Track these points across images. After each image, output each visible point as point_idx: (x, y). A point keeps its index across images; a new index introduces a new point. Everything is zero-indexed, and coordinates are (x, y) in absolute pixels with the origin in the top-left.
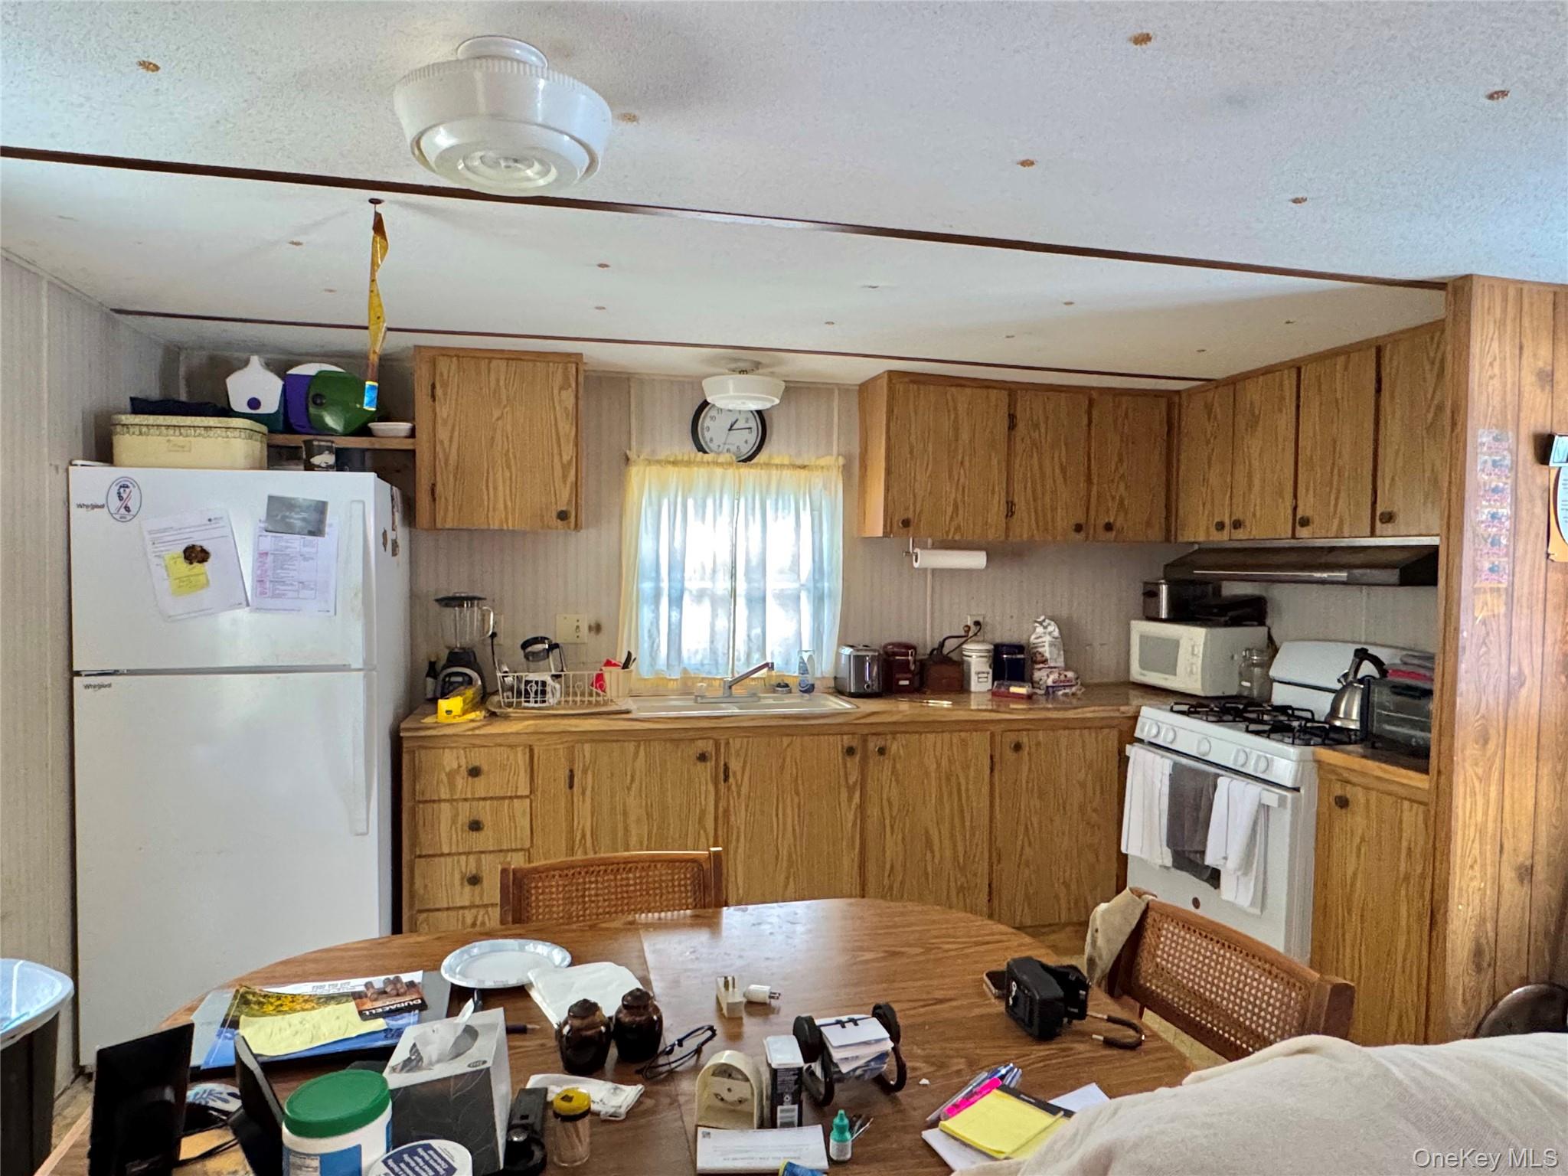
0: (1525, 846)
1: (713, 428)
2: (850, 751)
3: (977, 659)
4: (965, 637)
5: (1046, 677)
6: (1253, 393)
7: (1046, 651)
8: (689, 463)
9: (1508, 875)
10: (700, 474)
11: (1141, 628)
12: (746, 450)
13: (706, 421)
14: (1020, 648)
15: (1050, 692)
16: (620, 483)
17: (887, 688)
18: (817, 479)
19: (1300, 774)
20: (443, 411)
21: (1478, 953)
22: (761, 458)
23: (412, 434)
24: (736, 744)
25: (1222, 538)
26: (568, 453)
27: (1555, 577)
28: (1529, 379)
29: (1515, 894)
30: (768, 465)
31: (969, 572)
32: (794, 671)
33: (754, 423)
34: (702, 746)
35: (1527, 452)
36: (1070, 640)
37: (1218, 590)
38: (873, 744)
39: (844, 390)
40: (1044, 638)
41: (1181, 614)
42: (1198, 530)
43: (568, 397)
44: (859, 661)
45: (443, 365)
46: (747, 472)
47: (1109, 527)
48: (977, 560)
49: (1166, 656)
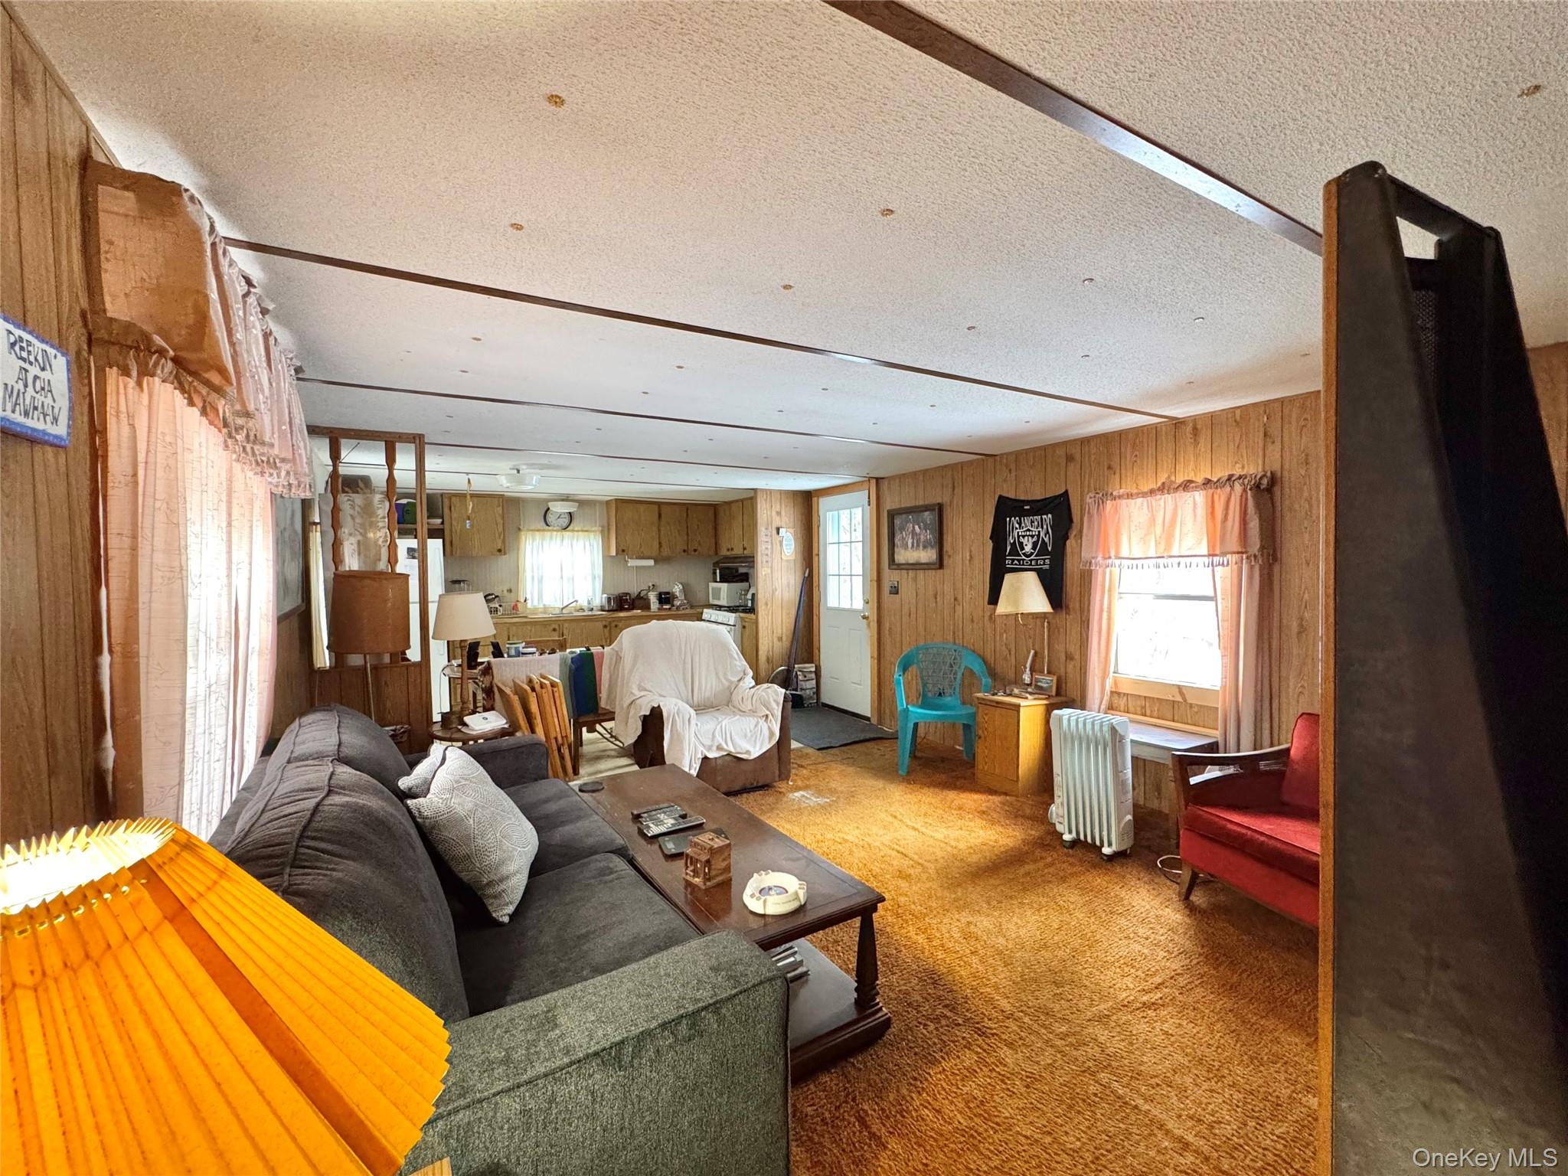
0: (780, 631)
1: (551, 518)
2: (605, 626)
3: (653, 598)
4: (649, 590)
5: (677, 603)
6: (734, 507)
7: (678, 594)
8: (544, 530)
9: (775, 640)
10: (548, 534)
11: (712, 585)
12: (565, 525)
13: (549, 515)
14: (668, 593)
15: (678, 608)
16: (517, 539)
17: (621, 609)
18: (592, 535)
19: (736, 621)
20: (454, 515)
21: (768, 659)
22: (570, 528)
23: (443, 523)
24: (566, 625)
25: (728, 553)
26: (500, 529)
27: (784, 564)
28: (774, 513)
29: (777, 644)
30: (573, 531)
31: (649, 567)
32: (585, 604)
33: (567, 516)
34: (554, 626)
35: (775, 532)
36: (686, 589)
37: (737, 571)
38: (613, 624)
39: (600, 502)
40: (677, 589)
41: (722, 580)
42: (724, 552)
43: (500, 509)
44: (609, 599)
45: (453, 499)
46: (566, 534)
47: (695, 550)
48: (651, 562)
49: (717, 593)
